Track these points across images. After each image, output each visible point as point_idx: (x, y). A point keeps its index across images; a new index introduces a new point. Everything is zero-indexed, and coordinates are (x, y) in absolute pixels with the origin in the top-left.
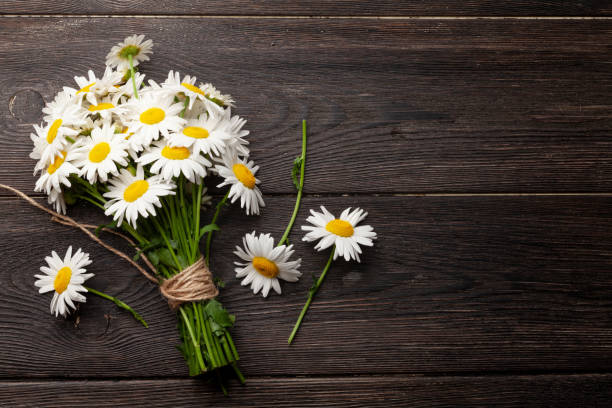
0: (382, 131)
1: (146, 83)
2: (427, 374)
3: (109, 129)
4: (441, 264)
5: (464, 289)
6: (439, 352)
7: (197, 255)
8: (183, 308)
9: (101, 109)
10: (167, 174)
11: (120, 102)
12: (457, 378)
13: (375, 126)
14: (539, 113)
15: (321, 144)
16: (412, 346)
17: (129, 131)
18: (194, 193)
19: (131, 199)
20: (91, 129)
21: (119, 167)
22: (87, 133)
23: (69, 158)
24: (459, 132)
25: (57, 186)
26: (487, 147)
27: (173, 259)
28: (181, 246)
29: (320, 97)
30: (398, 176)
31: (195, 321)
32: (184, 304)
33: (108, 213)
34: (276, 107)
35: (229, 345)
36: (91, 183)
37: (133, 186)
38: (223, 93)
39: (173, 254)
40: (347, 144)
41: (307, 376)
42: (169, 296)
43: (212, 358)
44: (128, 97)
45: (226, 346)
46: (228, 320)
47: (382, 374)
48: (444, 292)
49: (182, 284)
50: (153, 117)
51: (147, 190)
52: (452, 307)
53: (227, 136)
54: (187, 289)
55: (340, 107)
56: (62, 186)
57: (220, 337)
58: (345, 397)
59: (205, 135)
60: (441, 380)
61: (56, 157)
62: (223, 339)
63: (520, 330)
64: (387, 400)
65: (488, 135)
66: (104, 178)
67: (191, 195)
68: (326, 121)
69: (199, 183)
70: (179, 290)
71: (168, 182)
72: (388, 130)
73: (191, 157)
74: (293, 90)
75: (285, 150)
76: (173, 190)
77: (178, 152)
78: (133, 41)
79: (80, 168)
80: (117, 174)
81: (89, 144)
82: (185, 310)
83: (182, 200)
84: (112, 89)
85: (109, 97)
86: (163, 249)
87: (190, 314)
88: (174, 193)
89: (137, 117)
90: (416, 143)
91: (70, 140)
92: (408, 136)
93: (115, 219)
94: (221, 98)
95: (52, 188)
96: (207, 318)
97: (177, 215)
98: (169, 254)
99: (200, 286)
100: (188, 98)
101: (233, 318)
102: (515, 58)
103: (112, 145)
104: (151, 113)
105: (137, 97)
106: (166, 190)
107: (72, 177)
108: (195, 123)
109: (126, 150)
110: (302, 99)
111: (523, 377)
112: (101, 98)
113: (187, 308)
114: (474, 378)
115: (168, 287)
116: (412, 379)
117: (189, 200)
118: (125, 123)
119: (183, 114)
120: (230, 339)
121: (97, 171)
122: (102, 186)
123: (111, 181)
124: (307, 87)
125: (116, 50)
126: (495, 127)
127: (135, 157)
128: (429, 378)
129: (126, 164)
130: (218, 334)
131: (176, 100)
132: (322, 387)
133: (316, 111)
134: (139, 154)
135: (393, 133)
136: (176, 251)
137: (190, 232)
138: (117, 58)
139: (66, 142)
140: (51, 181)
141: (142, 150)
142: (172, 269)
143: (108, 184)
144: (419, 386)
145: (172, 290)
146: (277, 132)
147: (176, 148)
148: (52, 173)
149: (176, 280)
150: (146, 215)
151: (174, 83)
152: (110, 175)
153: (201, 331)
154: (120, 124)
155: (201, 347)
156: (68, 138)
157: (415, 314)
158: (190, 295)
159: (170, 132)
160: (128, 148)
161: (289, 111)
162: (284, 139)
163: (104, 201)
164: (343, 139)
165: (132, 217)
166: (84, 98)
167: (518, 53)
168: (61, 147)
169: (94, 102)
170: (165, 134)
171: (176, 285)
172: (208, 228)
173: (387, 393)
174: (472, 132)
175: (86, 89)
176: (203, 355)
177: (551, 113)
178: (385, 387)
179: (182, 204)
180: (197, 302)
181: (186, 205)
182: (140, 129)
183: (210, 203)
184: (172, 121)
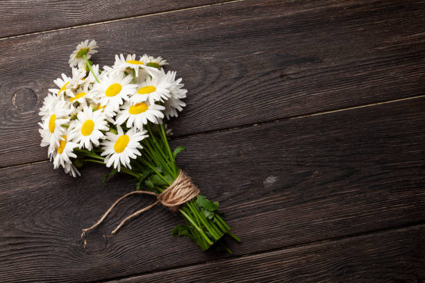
0: (273, 76)
1: (101, 69)
2: (333, 239)
3: (88, 110)
4: (330, 162)
5: (348, 176)
6: (338, 223)
7: (177, 171)
8: (181, 209)
9: (78, 98)
10: (139, 125)
11: (89, 89)
12: (354, 238)
13: (268, 74)
14: (380, 45)
15: (233, 92)
16: (320, 221)
17: (102, 105)
18: (159, 131)
19: (120, 150)
20: (77, 114)
21: (104, 132)
22: (75, 118)
23: (69, 139)
24: (327, 68)
25: (67, 160)
26: (348, 75)
27: (162, 179)
28: (164, 169)
29: (226, 60)
30: (289, 106)
31: (192, 214)
32: (181, 206)
33: (108, 165)
34: (197, 71)
35: (220, 221)
36: (90, 150)
37: (118, 142)
38: (155, 57)
39: (161, 176)
40: (250, 89)
41: (250, 254)
42: (169, 205)
43: (213, 234)
44: (92, 84)
45: (218, 223)
46: (214, 206)
47: (302, 244)
48: (335, 181)
49: (175, 194)
50: (114, 90)
51: (129, 140)
52: (342, 190)
53: (168, 85)
54: (179, 197)
55: (242, 64)
56: (71, 159)
57: (213, 219)
58: (278, 264)
59: (154, 90)
60: (343, 241)
61: (60, 142)
62: (215, 219)
63: (391, 198)
64: (308, 262)
65: (348, 66)
66: (97, 143)
67: (158, 133)
68: (234, 76)
69: (161, 123)
70: (175, 198)
71: (141, 130)
72: (278, 74)
73: (149, 107)
74: (207, 58)
75: (208, 100)
76: (145, 134)
77: (139, 107)
78: (82, 46)
79: (79, 143)
80: (104, 138)
81: (78, 125)
82: (183, 210)
83: (154, 139)
84: (81, 82)
85: (80, 88)
86: (153, 175)
87: (188, 211)
88: (148, 136)
89: (104, 95)
90: (299, 80)
91: (66, 126)
92: (292, 77)
93: (115, 167)
94: (154, 61)
95: (65, 162)
96: (200, 209)
97: (154, 149)
98: (158, 178)
99: (187, 190)
100: (133, 69)
101: (216, 203)
102: (357, 10)
103: (94, 120)
104: (111, 88)
105: (98, 82)
106: (141, 135)
107: (75, 151)
108: (144, 85)
109: (105, 120)
110: (215, 63)
111: (399, 230)
112: (75, 91)
113: (185, 208)
114: (365, 236)
115: (166, 199)
116: (322, 244)
117: (158, 137)
118: (97, 102)
119: (134, 81)
120: (220, 218)
121: (90, 141)
122: (98, 150)
123: (102, 144)
124: (217, 54)
125: (73, 56)
126: (352, 60)
127: (112, 121)
128: (335, 242)
129: (108, 129)
130: (210, 218)
131: (126, 74)
132: (262, 261)
133: (226, 70)
134: (114, 118)
135: (282, 76)
136: (162, 174)
137: (167, 158)
138: (76, 60)
139: (63, 129)
140: (62, 158)
141: (115, 114)
142: (164, 186)
143: (101, 146)
144: (329, 248)
145: (169, 200)
146: (201, 89)
147: (138, 105)
148: (61, 153)
149: (170, 193)
150: (135, 157)
151: (121, 63)
152: (100, 140)
153: (199, 220)
154: (94, 104)
155: (203, 230)
156: (63, 126)
157: (317, 199)
158: (183, 199)
159: (129, 96)
160: (106, 118)
161: (207, 73)
162: (206, 93)
163: (102, 158)
164: (247, 86)
165: (126, 162)
166: (65, 94)
167: (359, 6)
168: (61, 134)
169: (72, 95)
170: (126, 98)
171: (171, 196)
172: (177, 151)
173: (308, 256)
174: (336, 66)
175: (64, 88)
176: (206, 234)
177: (388, 44)
178: (305, 253)
179: (155, 141)
180: (189, 202)
181: (158, 141)
182: (108, 102)
183: (172, 134)
184: (127, 88)
